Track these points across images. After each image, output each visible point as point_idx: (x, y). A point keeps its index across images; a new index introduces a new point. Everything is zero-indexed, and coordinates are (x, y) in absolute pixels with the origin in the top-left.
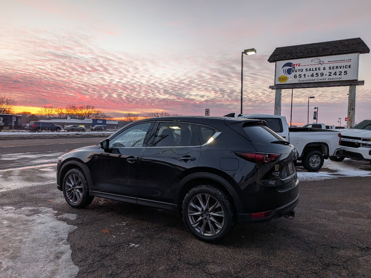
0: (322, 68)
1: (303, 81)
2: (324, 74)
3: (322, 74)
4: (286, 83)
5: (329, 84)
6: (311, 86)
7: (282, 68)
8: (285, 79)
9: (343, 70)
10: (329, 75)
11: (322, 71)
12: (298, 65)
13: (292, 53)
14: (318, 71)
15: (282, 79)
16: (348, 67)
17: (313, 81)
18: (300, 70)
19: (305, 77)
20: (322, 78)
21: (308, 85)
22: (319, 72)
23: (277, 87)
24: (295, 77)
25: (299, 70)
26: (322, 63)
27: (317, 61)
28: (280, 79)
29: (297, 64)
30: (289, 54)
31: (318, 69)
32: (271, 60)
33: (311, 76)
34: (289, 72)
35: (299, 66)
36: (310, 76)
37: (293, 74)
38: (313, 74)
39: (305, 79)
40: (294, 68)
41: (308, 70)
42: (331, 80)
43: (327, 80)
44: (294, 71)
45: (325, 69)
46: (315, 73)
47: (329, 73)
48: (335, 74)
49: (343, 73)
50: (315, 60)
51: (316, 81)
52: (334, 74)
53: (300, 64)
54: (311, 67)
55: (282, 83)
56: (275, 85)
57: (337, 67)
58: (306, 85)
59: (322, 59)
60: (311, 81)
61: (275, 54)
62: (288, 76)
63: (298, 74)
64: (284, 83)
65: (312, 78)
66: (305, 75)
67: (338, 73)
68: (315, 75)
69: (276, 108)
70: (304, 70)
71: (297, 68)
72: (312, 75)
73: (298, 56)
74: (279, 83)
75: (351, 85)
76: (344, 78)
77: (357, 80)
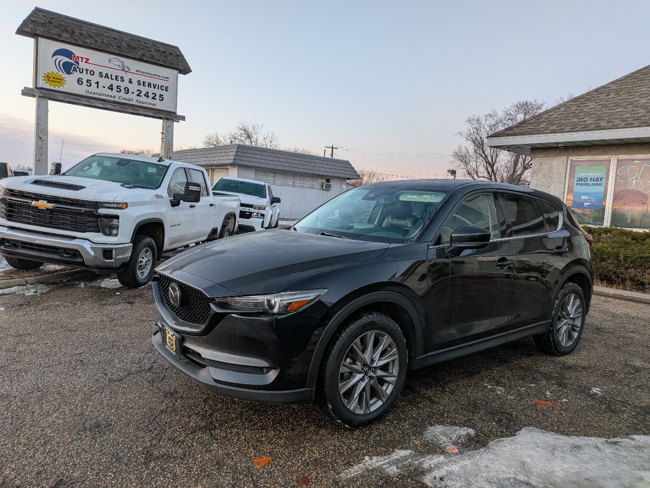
0: (126, 80)
1: (94, 93)
2: (130, 91)
3: (127, 91)
4: (61, 89)
5: (138, 110)
6: (109, 106)
7: (53, 56)
8: (60, 80)
9: (158, 92)
10: (138, 95)
11: (126, 84)
12: (84, 60)
13: (73, 32)
14: (119, 83)
15: (52, 79)
16: (165, 88)
17: (112, 99)
18: (89, 72)
19: (98, 87)
20: (127, 96)
21: (102, 104)
22: (123, 85)
23: (42, 92)
24: (80, 83)
25: (87, 70)
26: (127, 70)
27: (118, 63)
28: (48, 78)
29: (82, 58)
30: (67, 31)
31: (120, 79)
32: (28, 30)
33: (109, 88)
34: (67, 68)
35: (86, 62)
36: (107, 87)
37: (76, 75)
38: (112, 85)
39: (97, 90)
40: (78, 64)
41: (104, 75)
42: (140, 104)
43: (134, 103)
44: (78, 70)
45: (131, 83)
46: (115, 84)
47: (138, 91)
48: (147, 95)
49: (158, 97)
50: (116, 61)
51: (117, 99)
52: (145, 95)
53: (88, 59)
54: (110, 72)
55: (52, 88)
56: (36, 88)
57: (149, 85)
58: (99, 103)
59: (128, 62)
60: (109, 98)
61: (34, 19)
62: (65, 75)
63: (85, 77)
64: (57, 88)
65: (109, 92)
66: (97, 83)
67: (151, 96)
68: (115, 87)
69: (41, 138)
70: (97, 74)
71: (82, 65)
72: (111, 88)
73: (85, 42)
74: (47, 86)
75: (168, 119)
76: (159, 105)
77: (176, 113)
